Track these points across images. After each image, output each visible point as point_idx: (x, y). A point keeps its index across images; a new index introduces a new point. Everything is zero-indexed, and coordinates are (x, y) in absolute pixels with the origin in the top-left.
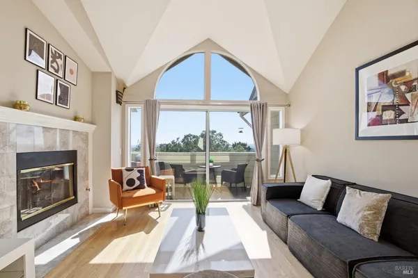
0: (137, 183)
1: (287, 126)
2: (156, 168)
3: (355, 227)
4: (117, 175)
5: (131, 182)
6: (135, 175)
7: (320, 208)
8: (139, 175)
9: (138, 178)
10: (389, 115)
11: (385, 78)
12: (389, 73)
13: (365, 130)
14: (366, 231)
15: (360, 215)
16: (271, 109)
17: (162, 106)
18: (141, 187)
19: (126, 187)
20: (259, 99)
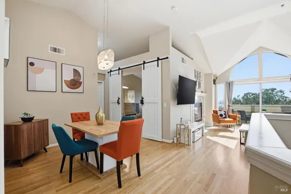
0: (224, 116)
2: (231, 111)
4: (216, 112)
5: (221, 115)
6: (223, 113)
17: (235, 83)
18: (225, 118)
19: (220, 117)
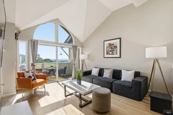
0: (33, 78)
1: (82, 53)
3: (108, 77)
7: (98, 76)
8: (32, 74)
9: (33, 75)
10: (111, 53)
11: (110, 44)
12: (111, 44)
13: (106, 56)
14: (110, 77)
15: (109, 74)
16: (78, 48)
18: (35, 79)
20: (74, 44)
